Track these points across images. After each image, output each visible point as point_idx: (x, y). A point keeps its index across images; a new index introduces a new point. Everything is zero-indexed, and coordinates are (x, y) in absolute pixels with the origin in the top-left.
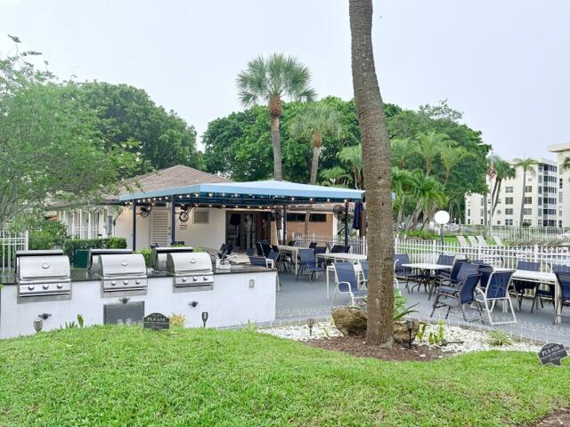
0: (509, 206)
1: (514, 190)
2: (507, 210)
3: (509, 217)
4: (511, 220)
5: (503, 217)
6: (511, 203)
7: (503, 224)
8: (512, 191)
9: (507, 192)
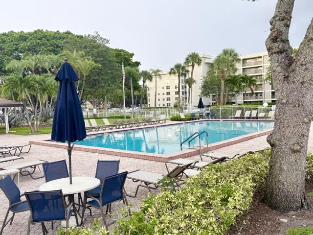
0: (168, 96)
1: (170, 87)
2: (167, 98)
3: (168, 102)
4: (170, 104)
5: (166, 102)
6: (169, 94)
7: (166, 106)
8: (169, 89)
9: (167, 89)
